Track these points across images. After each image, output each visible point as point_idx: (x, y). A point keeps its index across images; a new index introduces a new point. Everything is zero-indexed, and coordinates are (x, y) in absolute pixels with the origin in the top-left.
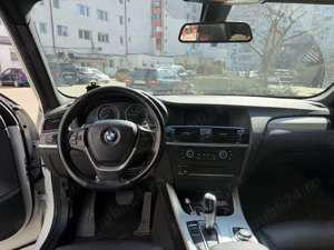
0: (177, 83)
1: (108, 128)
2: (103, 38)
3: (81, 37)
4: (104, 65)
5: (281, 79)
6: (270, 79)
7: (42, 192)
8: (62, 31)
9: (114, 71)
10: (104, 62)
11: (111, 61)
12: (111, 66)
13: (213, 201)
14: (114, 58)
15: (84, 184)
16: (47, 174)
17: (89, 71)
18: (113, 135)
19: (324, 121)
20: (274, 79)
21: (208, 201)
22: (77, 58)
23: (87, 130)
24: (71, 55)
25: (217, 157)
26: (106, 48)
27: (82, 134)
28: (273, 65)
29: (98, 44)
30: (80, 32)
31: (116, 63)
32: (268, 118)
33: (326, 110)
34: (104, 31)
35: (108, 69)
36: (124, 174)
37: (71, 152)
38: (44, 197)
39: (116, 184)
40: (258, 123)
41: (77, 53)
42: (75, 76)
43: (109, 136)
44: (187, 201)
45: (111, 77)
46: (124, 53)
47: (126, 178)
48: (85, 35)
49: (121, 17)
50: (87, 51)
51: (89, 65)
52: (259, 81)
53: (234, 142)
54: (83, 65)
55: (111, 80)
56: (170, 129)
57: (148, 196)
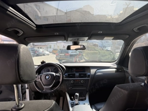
0: (77, 54)
1: (47, 75)
4: (47, 48)
10: (47, 46)
12: (50, 48)
15: (40, 91)
16: (27, 91)
17: (41, 50)
19: (115, 70)
21: (77, 96)
22: (36, 45)
23: (41, 76)
24: (33, 44)
25: (81, 82)
27: (40, 77)
31: (52, 47)
32: (96, 70)
33: (116, 66)
36: (51, 88)
37: (37, 83)
39: (49, 91)
40: (93, 71)
42: (35, 53)
43: (47, 77)
44: (72, 97)
45: (50, 52)
47: (52, 89)
51: (41, 48)
54: (38, 48)
55: (50, 54)
56: (66, 74)
57: (61, 99)
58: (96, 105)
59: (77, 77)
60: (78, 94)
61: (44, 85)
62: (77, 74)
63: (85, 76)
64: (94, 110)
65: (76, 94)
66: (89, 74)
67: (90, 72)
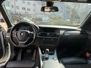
0: (48, 22)
1: (22, 32)
2: (29, 10)
3: (23, 9)
4: (29, 17)
5: (77, 22)
6: (73, 22)
7: (8, 49)
8: (18, 8)
9: (31, 19)
10: (29, 16)
11: (31, 16)
12: (31, 17)
13: (48, 51)
14: (31, 15)
17: (25, 18)
18: (23, 34)
19: (79, 32)
20: (75, 22)
21: (47, 51)
22: (21, 15)
24: (20, 14)
25: (51, 40)
26: (30, 13)
27: (16, 33)
28: (75, 18)
29: (27, 11)
30: (23, 8)
31: (32, 17)
34: (29, 8)
35: (30, 18)
37: (13, 38)
38: (8, 50)
40: (62, 32)
41: (22, 13)
43: (22, 34)
44: (43, 51)
45: (31, 20)
46: (34, 14)
47: (26, 45)
48: (24, 9)
49: (34, 4)
50: (24, 13)
51: (25, 17)
52: (70, 22)
53: (55, 37)
54: (23, 17)
55: (30, 21)
56: (39, 33)
57: (35, 51)
58: (62, 59)
59: (48, 36)
60: (48, 50)
61: (19, 41)
62: (48, 34)
63: (55, 35)
64: (61, 64)
65: (47, 49)
66: (58, 34)
67: (59, 33)
